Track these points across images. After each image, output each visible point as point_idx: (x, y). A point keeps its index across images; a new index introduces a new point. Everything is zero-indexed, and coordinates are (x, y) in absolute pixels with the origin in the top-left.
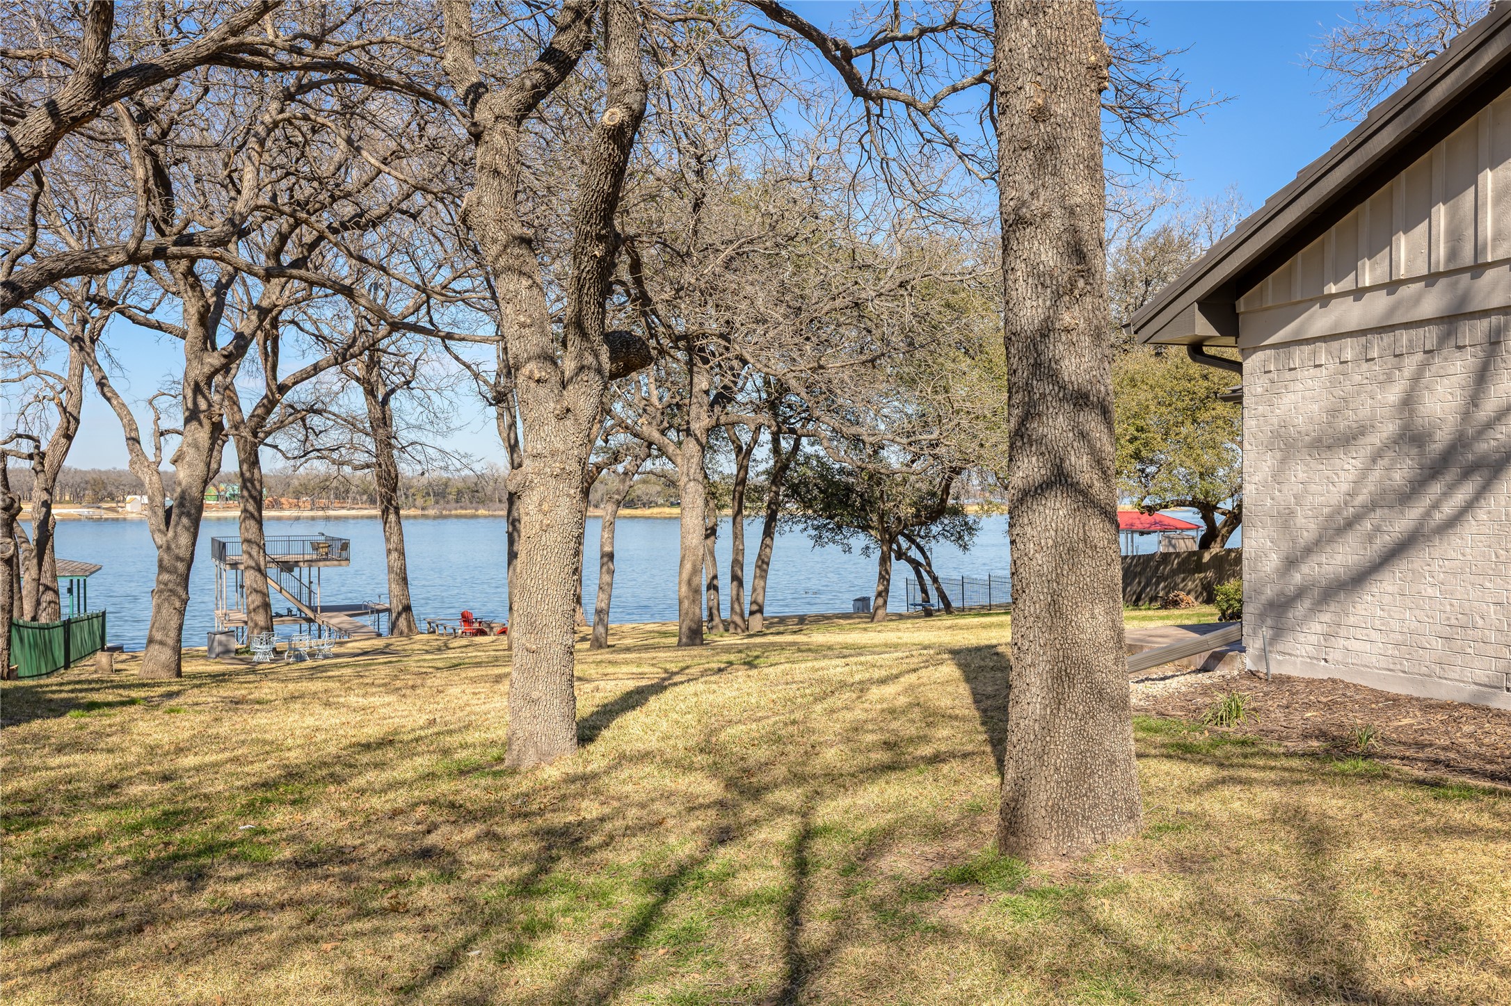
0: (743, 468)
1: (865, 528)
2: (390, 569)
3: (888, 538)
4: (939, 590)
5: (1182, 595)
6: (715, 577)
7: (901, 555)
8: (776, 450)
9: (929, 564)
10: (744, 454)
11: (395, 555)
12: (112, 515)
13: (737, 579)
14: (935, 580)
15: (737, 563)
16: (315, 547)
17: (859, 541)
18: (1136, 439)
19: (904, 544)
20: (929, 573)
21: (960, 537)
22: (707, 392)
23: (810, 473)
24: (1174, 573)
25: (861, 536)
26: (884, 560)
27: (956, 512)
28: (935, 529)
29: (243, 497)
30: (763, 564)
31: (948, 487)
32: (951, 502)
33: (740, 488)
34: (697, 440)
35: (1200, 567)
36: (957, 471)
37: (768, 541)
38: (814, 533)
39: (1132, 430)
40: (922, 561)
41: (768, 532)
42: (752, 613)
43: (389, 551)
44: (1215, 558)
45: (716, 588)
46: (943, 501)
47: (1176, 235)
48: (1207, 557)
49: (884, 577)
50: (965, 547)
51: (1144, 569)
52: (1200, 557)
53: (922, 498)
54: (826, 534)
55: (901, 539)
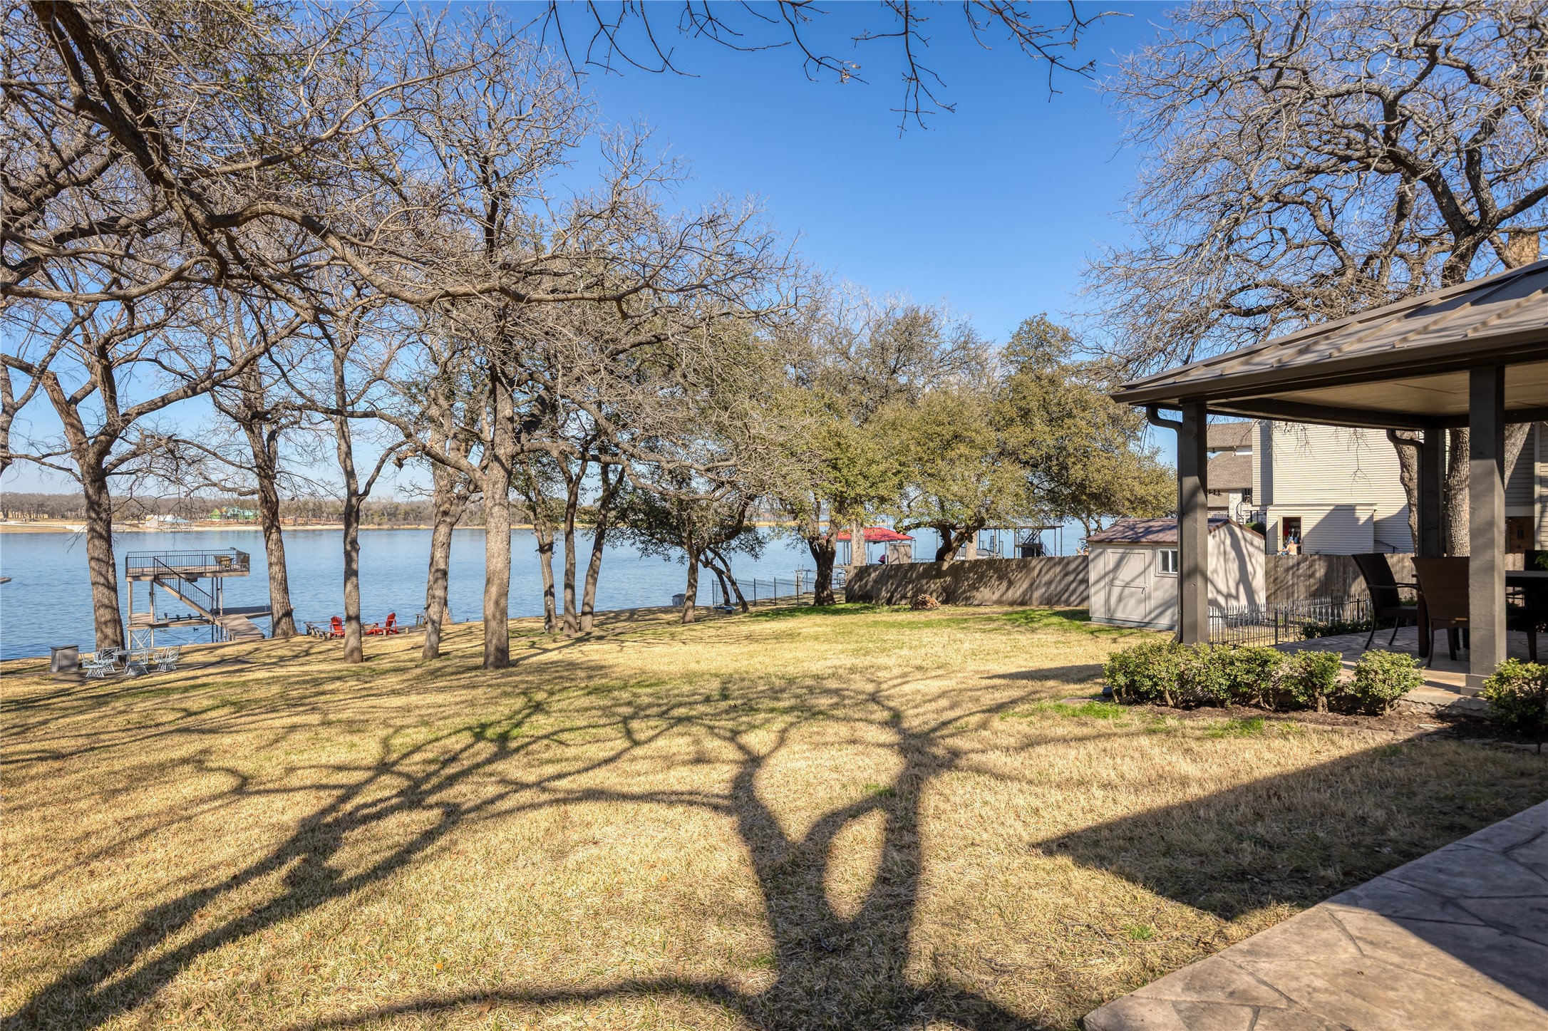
0: (573, 494)
1: (681, 544)
2: (272, 578)
3: (696, 553)
4: (737, 591)
5: (928, 597)
6: (552, 586)
7: (707, 564)
8: (605, 480)
9: (729, 570)
10: (573, 483)
11: (276, 568)
12: (135, 529)
13: (569, 586)
14: (733, 583)
15: (570, 574)
16: (219, 560)
17: (676, 552)
18: (899, 472)
19: (710, 555)
20: (730, 578)
21: (753, 549)
22: (511, 420)
23: (637, 501)
24: (920, 577)
25: (678, 548)
26: (693, 570)
27: (750, 529)
28: (734, 543)
29: (90, 517)
30: (593, 572)
31: (743, 511)
32: (746, 522)
33: (571, 510)
34: (502, 465)
35: (940, 574)
36: (751, 498)
37: (598, 554)
38: (641, 546)
39: (896, 465)
40: (724, 569)
41: (598, 547)
42: (584, 614)
43: (271, 564)
44: (952, 567)
45: (552, 595)
46: (740, 522)
47: (922, 313)
48: (945, 566)
49: (692, 584)
50: (756, 556)
51: (896, 575)
52: (940, 567)
53: (722, 521)
54: (651, 547)
55: (708, 552)
